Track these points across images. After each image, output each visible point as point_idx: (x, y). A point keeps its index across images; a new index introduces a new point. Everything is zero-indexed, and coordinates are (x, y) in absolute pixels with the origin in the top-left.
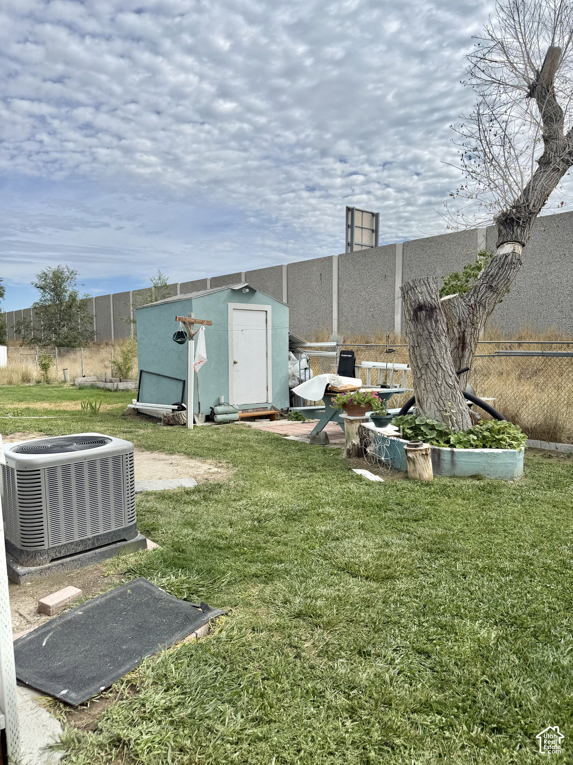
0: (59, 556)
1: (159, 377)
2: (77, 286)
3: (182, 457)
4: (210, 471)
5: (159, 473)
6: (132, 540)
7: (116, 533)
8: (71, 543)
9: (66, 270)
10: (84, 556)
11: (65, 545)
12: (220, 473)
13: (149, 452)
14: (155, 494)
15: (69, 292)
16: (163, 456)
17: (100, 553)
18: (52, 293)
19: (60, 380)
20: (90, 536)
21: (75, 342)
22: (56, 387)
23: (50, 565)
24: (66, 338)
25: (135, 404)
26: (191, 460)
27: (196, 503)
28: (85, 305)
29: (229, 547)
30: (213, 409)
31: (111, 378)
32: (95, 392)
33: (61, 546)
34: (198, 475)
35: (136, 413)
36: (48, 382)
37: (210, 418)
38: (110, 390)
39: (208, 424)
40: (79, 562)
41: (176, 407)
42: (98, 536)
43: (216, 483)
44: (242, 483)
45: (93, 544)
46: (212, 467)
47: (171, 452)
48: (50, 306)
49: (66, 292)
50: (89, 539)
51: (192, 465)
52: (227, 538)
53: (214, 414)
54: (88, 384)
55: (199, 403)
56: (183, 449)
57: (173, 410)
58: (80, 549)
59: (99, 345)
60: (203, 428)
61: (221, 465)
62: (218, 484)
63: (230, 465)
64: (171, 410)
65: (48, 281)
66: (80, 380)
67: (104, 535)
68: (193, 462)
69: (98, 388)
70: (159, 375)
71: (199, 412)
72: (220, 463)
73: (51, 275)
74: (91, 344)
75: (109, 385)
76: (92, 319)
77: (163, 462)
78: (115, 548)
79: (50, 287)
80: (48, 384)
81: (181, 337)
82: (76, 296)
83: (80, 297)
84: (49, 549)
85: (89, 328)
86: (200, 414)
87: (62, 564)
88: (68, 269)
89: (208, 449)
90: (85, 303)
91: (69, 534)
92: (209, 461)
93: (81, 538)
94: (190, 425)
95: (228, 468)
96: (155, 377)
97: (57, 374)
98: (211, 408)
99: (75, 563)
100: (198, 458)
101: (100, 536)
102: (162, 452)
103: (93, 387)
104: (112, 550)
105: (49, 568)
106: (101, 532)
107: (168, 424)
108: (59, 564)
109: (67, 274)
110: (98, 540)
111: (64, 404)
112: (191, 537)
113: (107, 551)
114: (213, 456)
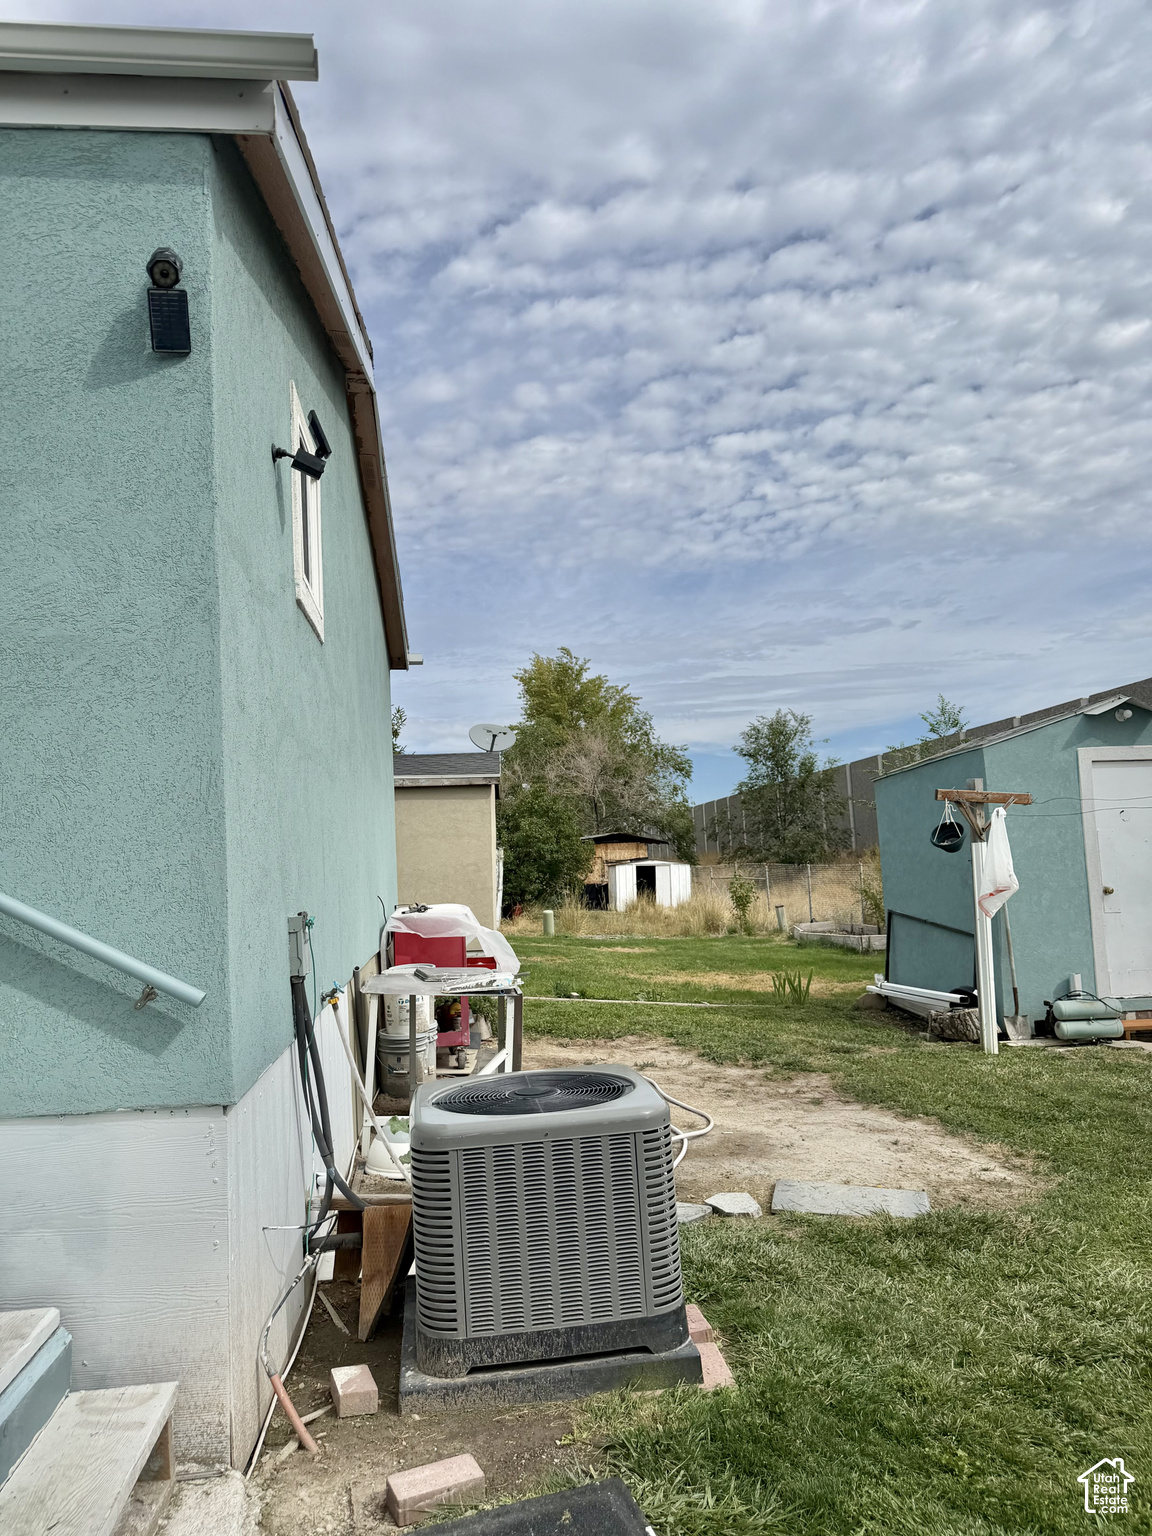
0: (488, 1362)
1: (926, 927)
2: (814, 744)
3: (931, 1128)
4: (985, 1176)
5: (851, 1167)
6: (663, 1354)
7: (623, 1328)
8: (517, 1336)
9: (789, 717)
10: (545, 1374)
11: (502, 1338)
12: (1009, 1185)
13: (859, 1107)
14: (809, 1223)
15: (799, 759)
16: (887, 1120)
17: (582, 1372)
18: (769, 764)
19: (771, 928)
20: (560, 1325)
21: (813, 851)
22: (760, 942)
23: (465, 1379)
24: (796, 844)
25: (879, 985)
26: (949, 1140)
27: (900, 1267)
28: (831, 780)
29: (916, 1437)
30: (1051, 1007)
31: (863, 925)
32: (826, 953)
33: (494, 1338)
34: (949, 1183)
35: (884, 1005)
36: (749, 931)
37: (1045, 1028)
38: (853, 951)
39: (1039, 1043)
40: (533, 1388)
41: (956, 997)
42: (580, 1328)
43: (978, 1215)
44: (1054, 1225)
45: (568, 1346)
46: (992, 1165)
47: (909, 1113)
48: (764, 787)
49: (794, 759)
50: (557, 1332)
51: (946, 1152)
52: (925, 1400)
53: (1055, 1020)
54: (815, 937)
55: (1015, 990)
56: (940, 1108)
57: (953, 1005)
58: (537, 1353)
59: (859, 856)
60: (1020, 1053)
61: (1017, 1161)
62: (983, 1220)
63: (1044, 1167)
64: (948, 1005)
65: (762, 741)
66: (803, 928)
67: (594, 1328)
68: (953, 1147)
69: (833, 945)
70: (925, 922)
71: (1017, 1013)
72: (1019, 1155)
73: (766, 731)
74: (844, 855)
75: (853, 940)
76: (844, 805)
77: (876, 1136)
78: (620, 1367)
79: (765, 752)
80: (749, 935)
81: (950, 837)
82: (812, 764)
83: (820, 766)
84: (466, 1341)
85: (840, 824)
86: (1020, 1018)
87: (493, 1384)
88: (793, 715)
89: (1004, 1113)
90: (831, 775)
91: (512, 1314)
92: (993, 1147)
93: (541, 1328)
94: (991, 1042)
95: (1035, 1173)
96: (919, 926)
97: (766, 915)
98: (1046, 1003)
99: (523, 1388)
100: (968, 1136)
101: (584, 1328)
102: (889, 1108)
103: (824, 942)
104: (611, 1370)
105: (463, 1388)
106: (588, 1320)
107: (941, 1037)
108: (485, 1383)
109: (793, 723)
110: (579, 1338)
111: (756, 977)
112: (826, 1373)
113: (598, 1371)
114: (1009, 1134)
